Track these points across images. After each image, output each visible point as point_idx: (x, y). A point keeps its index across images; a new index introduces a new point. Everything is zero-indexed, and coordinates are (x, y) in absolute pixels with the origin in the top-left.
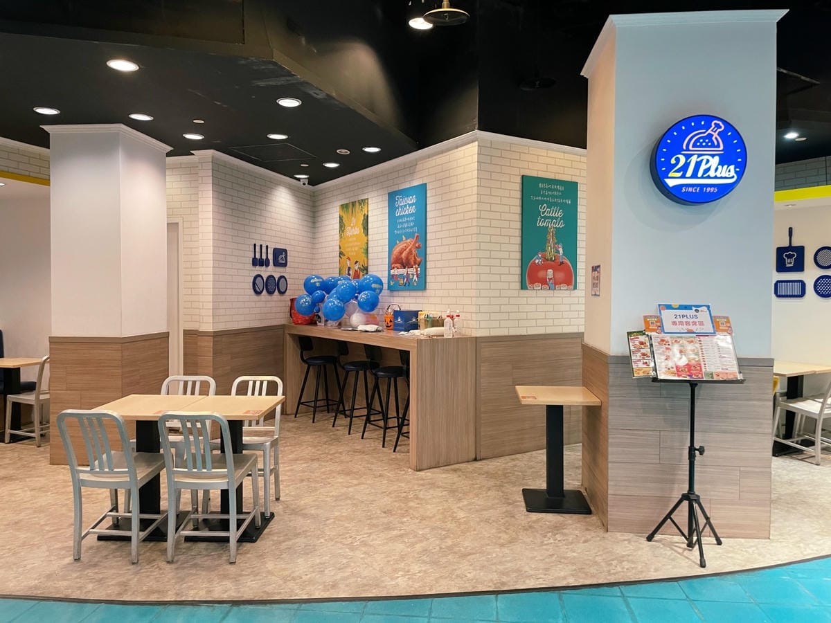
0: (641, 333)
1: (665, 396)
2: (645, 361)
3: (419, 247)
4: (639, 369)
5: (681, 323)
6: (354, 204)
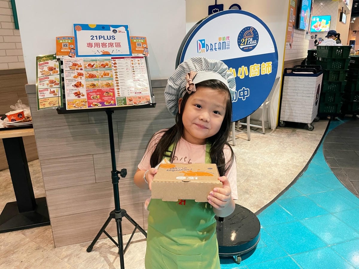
2: (52, 90)
4: (45, 100)
5: (97, 45)
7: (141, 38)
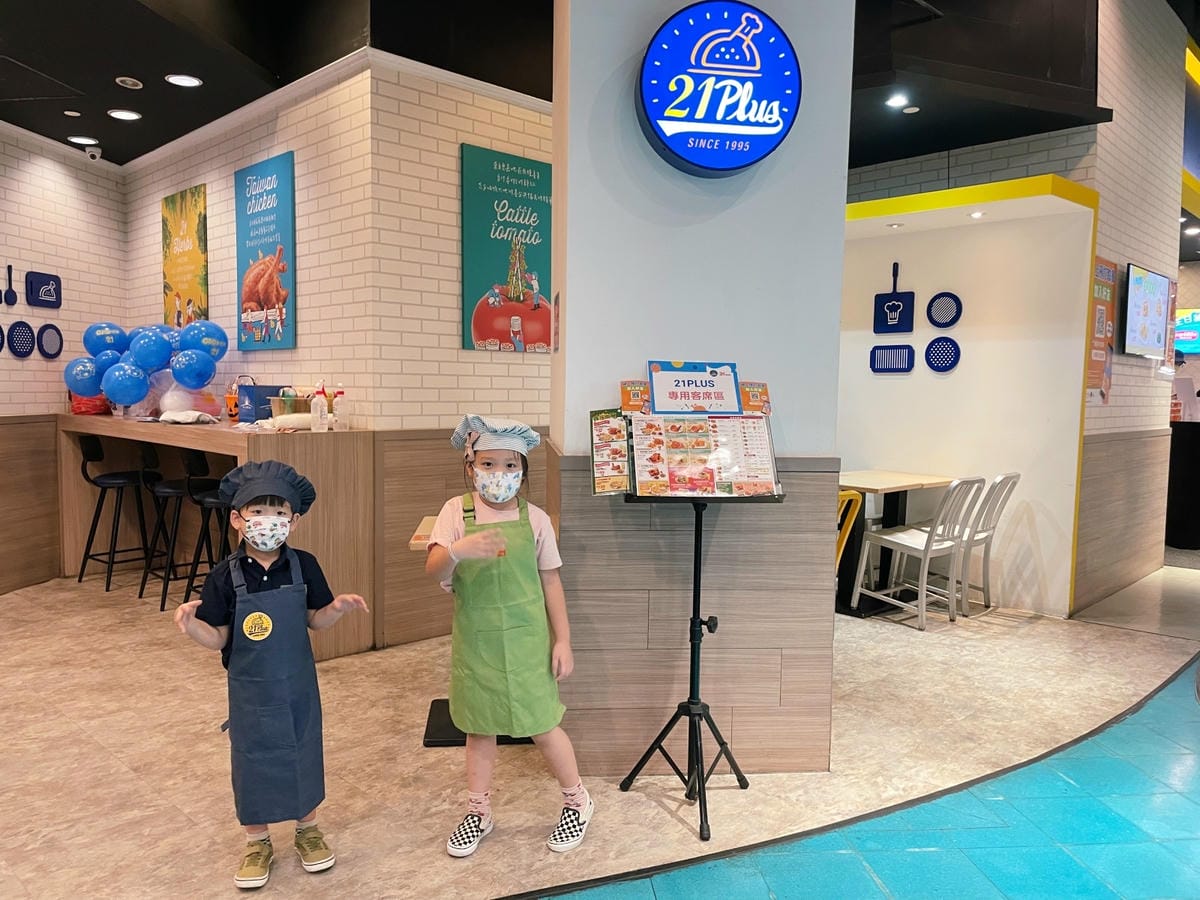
0: (615, 413)
1: (659, 528)
2: (616, 464)
3: (282, 271)
4: (605, 479)
5: (685, 395)
6: (183, 194)
7: (759, 385)
